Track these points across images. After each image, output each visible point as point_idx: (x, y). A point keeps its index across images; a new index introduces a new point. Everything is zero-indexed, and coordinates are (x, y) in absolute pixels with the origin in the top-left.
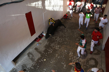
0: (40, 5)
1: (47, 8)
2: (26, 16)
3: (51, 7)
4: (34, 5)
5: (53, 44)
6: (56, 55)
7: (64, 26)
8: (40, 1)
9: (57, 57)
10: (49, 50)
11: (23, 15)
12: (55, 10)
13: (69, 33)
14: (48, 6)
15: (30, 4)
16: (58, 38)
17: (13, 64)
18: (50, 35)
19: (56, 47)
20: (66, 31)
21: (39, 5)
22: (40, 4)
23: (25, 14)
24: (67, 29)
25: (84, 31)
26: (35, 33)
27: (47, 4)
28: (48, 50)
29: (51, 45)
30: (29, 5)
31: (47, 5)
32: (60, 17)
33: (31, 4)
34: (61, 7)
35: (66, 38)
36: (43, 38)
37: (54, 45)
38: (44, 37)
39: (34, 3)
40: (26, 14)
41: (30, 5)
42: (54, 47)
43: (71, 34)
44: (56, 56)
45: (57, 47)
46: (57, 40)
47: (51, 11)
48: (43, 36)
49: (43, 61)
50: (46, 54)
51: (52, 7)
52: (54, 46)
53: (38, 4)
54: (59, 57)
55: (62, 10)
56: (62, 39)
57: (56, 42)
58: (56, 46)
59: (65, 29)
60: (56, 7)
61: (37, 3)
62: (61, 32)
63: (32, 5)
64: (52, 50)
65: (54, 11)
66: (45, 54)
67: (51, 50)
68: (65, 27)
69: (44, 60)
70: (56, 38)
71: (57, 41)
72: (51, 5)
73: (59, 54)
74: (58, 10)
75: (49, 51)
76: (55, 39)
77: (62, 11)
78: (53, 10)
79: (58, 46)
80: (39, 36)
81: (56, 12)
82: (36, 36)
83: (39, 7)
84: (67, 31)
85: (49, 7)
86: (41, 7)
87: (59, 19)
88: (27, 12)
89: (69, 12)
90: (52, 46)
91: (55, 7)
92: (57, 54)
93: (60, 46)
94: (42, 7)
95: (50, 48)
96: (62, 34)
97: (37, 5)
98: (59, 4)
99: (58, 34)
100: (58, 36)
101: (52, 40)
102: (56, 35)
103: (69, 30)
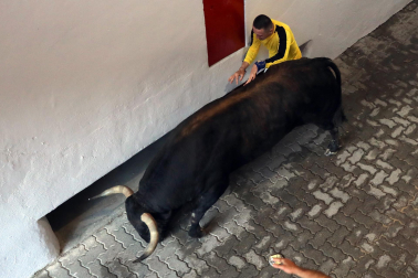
5: (358, 156)
6: (363, 239)
9: (370, 256)
10: (318, 195)
16: (405, 111)
17: (47, 242)
19: (377, 180)
28: (311, 187)
29: (342, 156)
37: (363, 160)
42: (364, 177)
44: (368, 248)
45: (381, 176)
46: (391, 124)
49: (260, 264)
50: (296, 214)
52: (359, 172)
54: (384, 260)
57: (382, 138)
58: (379, 169)
64: (345, 198)
66: (287, 217)
67: (336, 192)
69: (265, 260)
70: (385, 112)
71: (388, 135)
73: (391, 239)
75: (319, 201)
76: (381, 115)
79: (394, 178)
90: (346, 167)
92: (371, 236)
93: (407, 178)
95: (331, 181)
99: (406, 85)
100: (407, 97)
101: (355, 123)
102: (393, 86)
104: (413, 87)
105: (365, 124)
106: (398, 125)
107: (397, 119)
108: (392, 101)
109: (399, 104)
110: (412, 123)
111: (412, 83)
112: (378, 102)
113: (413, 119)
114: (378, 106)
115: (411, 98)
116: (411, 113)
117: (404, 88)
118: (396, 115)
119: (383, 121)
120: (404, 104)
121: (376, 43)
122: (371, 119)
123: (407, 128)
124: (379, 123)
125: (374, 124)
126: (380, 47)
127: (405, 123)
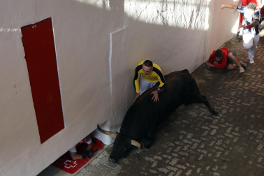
1: (130, 7)
2: (24, 39)
7: (207, 104)
11: (11, 33)
12: (171, 22)
13: (228, 142)
16: (174, 162)
18: (134, 143)
20: (213, 132)
23: (18, 30)
24: (219, 122)
26: (63, 127)
32: (190, 58)
34: (202, 9)
35: (213, 165)
36: (101, 158)
38: (105, 153)
40: (24, 29)
43: (241, 150)
46: (166, 171)
47: (152, 27)
48: (98, 145)
51: (159, 7)
55: (206, 26)
56: (195, 170)
59: (210, 122)
60: (178, 6)
62: (189, 136)
65: (165, 27)
68: (214, 113)
70: (161, 164)
74: (184, 22)
76: (158, 166)
77: (206, 32)
78: (159, 21)
80: (81, 148)
81: (177, 30)
82: (63, 142)
84: (222, 131)
85: (143, 5)
86: (100, 3)
87: (186, 71)
88: (32, 19)
89: (239, 39)
91: (171, 6)
94: (108, 3)
96: (195, 146)
99: (173, 145)
100: (175, 152)
101: (142, 172)
102: (165, 146)
103: (233, 130)
104: (178, 145)
105: (148, 172)
106: (171, 171)
107: (169, 168)
108: (165, 156)
109: (170, 157)
110: (179, 169)
111: (177, 143)
112: (156, 157)
113: (179, 166)
114: (156, 160)
115: (177, 153)
116: (178, 163)
117: (172, 147)
118: (168, 164)
119: (160, 169)
120: (173, 157)
122: (152, 169)
123: (176, 173)
124: (158, 171)
125: (154, 172)
127: (175, 169)
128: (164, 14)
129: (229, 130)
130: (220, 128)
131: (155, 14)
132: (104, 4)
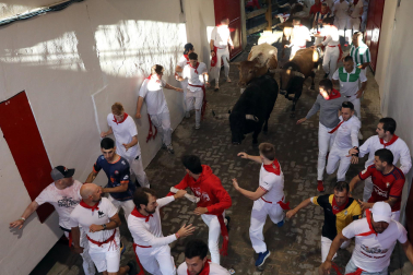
0: (69, 56)
1: (107, 66)
3: (129, 60)
4: (37, 58)
8: (66, 35)
14: (114, 58)
15: (13, 55)
16: (185, 210)
21: (64, 53)
22: (67, 48)
24: (220, 160)
25: (306, 159)
27: (107, 47)
30: (9, 60)
31: (108, 54)
33: (22, 50)
39: (38, 49)
41: (16, 60)
46: (178, 221)
51: (136, 60)
53: (60, 51)
60: (155, 56)
61: (50, 44)
63: (24, 59)
70: (172, 214)
72: (127, 53)
76: (170, 217)
83: (66, 67)
84: (224, 169)
85: (119, 62)
86: (74, 67)
88: (4, 96)
91: (148, 58)
94: (83, 66)
97: (54, 57)
98: (168, 44)
103: (235, 166)
107: (181, 217)
110: (191, 216)
113: (191, 213)
116: (189, 210)
118: (179, 214)
119: (173, 220)
120: (183, 205)
121: (153, 172)
124: (170, 223)
126: (157, 174)
127: (187, 217)
128: (143, 66)
129: (231, 166)
130: (222, 166)
131: (134, 68)
132: (79, 67)
